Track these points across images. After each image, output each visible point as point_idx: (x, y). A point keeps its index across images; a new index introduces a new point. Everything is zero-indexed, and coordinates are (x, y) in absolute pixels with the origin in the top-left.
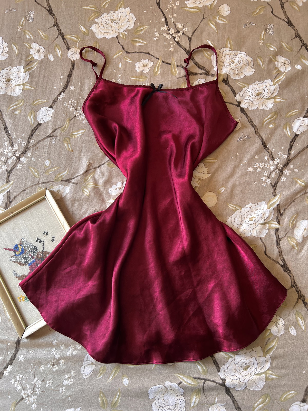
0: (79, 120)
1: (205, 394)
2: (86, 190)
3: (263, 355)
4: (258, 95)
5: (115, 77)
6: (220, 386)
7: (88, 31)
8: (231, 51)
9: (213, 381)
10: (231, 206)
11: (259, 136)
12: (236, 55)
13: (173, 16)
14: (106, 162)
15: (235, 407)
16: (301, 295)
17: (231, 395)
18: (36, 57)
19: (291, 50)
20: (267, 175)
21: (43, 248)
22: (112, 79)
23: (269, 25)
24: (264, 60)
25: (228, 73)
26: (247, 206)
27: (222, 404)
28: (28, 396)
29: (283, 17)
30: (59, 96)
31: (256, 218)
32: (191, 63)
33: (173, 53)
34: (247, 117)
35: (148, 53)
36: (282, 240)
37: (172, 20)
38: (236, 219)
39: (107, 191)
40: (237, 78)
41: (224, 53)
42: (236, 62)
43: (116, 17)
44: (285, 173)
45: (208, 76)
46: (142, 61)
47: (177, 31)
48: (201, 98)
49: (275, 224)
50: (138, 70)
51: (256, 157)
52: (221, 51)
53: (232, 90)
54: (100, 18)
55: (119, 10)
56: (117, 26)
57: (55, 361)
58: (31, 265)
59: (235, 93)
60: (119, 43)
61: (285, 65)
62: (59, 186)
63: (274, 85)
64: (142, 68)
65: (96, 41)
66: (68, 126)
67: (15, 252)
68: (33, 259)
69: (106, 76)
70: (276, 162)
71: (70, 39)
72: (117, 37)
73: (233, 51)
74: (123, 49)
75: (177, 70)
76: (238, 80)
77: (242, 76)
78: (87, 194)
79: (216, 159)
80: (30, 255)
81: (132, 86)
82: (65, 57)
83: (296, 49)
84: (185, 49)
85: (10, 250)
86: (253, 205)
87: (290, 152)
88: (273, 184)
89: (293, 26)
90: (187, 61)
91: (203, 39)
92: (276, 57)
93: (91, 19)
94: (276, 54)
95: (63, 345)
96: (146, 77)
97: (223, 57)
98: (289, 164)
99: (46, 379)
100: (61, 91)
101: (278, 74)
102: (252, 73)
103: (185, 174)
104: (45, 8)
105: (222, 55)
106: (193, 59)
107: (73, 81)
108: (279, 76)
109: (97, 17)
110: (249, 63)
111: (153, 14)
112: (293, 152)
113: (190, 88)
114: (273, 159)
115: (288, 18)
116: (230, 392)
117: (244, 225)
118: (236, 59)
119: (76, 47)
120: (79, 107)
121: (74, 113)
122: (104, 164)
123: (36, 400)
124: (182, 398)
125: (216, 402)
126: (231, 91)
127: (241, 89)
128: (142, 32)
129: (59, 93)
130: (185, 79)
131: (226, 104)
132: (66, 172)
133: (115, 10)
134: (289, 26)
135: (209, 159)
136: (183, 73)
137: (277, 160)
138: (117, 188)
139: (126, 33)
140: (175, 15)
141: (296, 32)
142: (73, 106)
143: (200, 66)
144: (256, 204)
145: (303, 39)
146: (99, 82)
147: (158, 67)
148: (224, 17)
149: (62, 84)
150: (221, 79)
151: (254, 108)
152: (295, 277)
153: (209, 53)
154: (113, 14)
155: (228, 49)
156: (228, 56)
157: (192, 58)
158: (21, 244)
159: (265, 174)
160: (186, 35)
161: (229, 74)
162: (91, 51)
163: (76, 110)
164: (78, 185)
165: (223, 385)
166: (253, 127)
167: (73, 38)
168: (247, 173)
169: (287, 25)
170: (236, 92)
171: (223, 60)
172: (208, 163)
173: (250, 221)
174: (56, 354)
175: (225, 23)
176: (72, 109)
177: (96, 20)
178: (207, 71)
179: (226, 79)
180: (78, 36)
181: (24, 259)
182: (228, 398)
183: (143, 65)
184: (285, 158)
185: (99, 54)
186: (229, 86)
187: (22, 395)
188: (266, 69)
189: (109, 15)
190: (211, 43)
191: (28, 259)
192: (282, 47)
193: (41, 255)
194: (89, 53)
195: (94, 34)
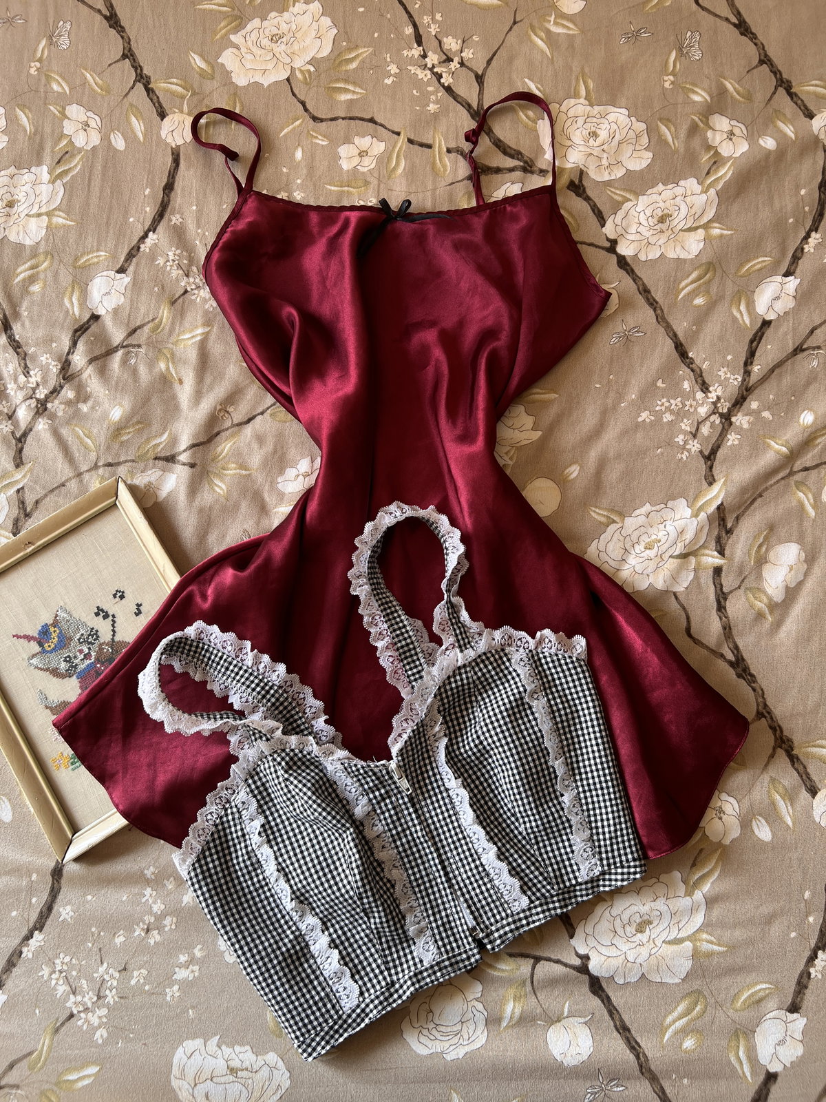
0: (194, 301)
1: (539, 995)
2: (217, 482)
3: (686, 892)
4: (662, 220)
5: (287, 185)
6: (575, 973)
7: (213, 67)
8: (589, 108)
9: (558, 962)
10: (597, 514)
11: (668, 328)
12: (603, 116)
13: (433, 19)
14: (268, 408)
15: (616, 1026)
16: (781, 738)
17: (603, 995)
18: (80, 141)
19: (749, 97)
20: (689, 429)
21: (114, 631)
22: (279, 191)
23: (689, 33)
24: (676, 128)
25: (582, 167)
26: (638, 512)
27: (582, 1020)
28: (86, 1010)
29: (725, 11)
30: (144, 243)
31: (663, 540)
32: (484, 141)
33: (436, 116)
34: (634, 280)
35: (372, 121)
36: (730, 596)
37: (433, 30)
38: (611, 547)
39: (273, 484)
40: (606, 178)
41: (571, 113)
42: (603, 134)
43: (284, 27)
44: (738, 424)
45: (529, 175)
46: (357, 140)
47: (445, 57)
48: (512, 232)
49: (713, 557)
50: (346, 165)
51: (660, 384)
52: (563, 108)
53: (593, 211)
54: (243, 32)
55: (291, 9)
56: (288, 52)
57: (152, 920)
58: (83, 677)
59: (603, 218)
60: (294, 94)
61: (734, 138)
62: (149, 472)
63: (705, 191)
64: (356, 161)
65: (235, 94)
66: (168, 319)
67: (41, 644)
68: (88, 662)
69: (264, 185)
70: (712, 396)
71: (167, 91)
72: (288, 80)
73: (595, 107)
74: (306, 110)
75: (447, 161)
76: (608, 183)
77: (619, 173)
78: (221, 492)
79: (555, 392)
80: (81, 651)
81: (331, 208)
82: (154, 138)
83: (760, 97)
84: (468, 107)
85: (28, 638)
86: (654, 509)
87: (749, 368)
88: (706, 453)
89: (752, 33)
90: (472, 137)
91: (514, 76)
92: (707, 119)
93: (218, 36)
94: (708, 111)
95: (172, 879)
96: (367, 183)
97: (569, 123)
98: (748, 400)
99: (129, 967)
100: (146, 228)
101: (715, 162)
102: (645, 164)
103: (477, 433)
104: (99, 11)
105: (565, 117)
106: (490, 132)
107: (179, 200)
108: (718, 168)
109: (236, 30)
110: (638, 136)
111: (382, 16)
112: (756, 368)
113: (483, 206)
114: (705, 388)
115: (739, 13)
116: (601, 988)
117: (632, 560)
118: (603, 127)
119: (182, 112)
120: (194, 269)
121: (183, 284)
122: (262, 413)
123: (104, 1020)
124: (480, 1006)
125: (566, 1014)
126: (592, 214)
127: (617, 206)
128: (354, 65)
129: (142, 234)
130: (469, 184)
131: (579, 246)
132: (166, 435)
133: (283, 9)
134: (742, 34)
135: (539, 394)
136: (464, 169)
137: (716, 391)
138: (298, 476)
139: (312, 69)
140: (438, 17)
141: (762, 51)
142: (179, 267)
143: (508, 150)
144: (663, 506)
145: (780, 68)
146: (245, 201)
147: (398, 156)
148: (570, 18)
149: (150, 211)
150: (563, 181)
151: (654, 254)
152: (765, 691)
153: (530, 113)
154: (275, 21)
155: (582, 101)
156: (581, 121)
157: (485, 128)
158: (55, 624)
159: (684, 427)
160: (469, 69)
161: (585, 169)
162: (221, 122)
163: (187, 276)
164: (198, 468)
165: (584, 969)
166: (651, 305)
167: (174, 87)
168: (637, 426)
169: (737, 32)
170: (605, 215)
171: (569, 130)
172: (533, 402)
173: (648, 551)
174: (155, 902)
175: (571, 32)
176: (176, 273)
177: (232, 37)
178: (526, 162)
179: (577, 182)
180: (185, 82)
181: (65, 661)
182: (595, 1002)
183: (358, 151)
184: (736, 383)
185: (243, 128)
186: (585, 199)
187: (71, 1008)
188: (682, 150)
189: (265, 23)
190: (537, 88)
191: (76, 661)
192: (723, 91)
193: (107, 649)
194: (217, 126)
195: (229, 73)
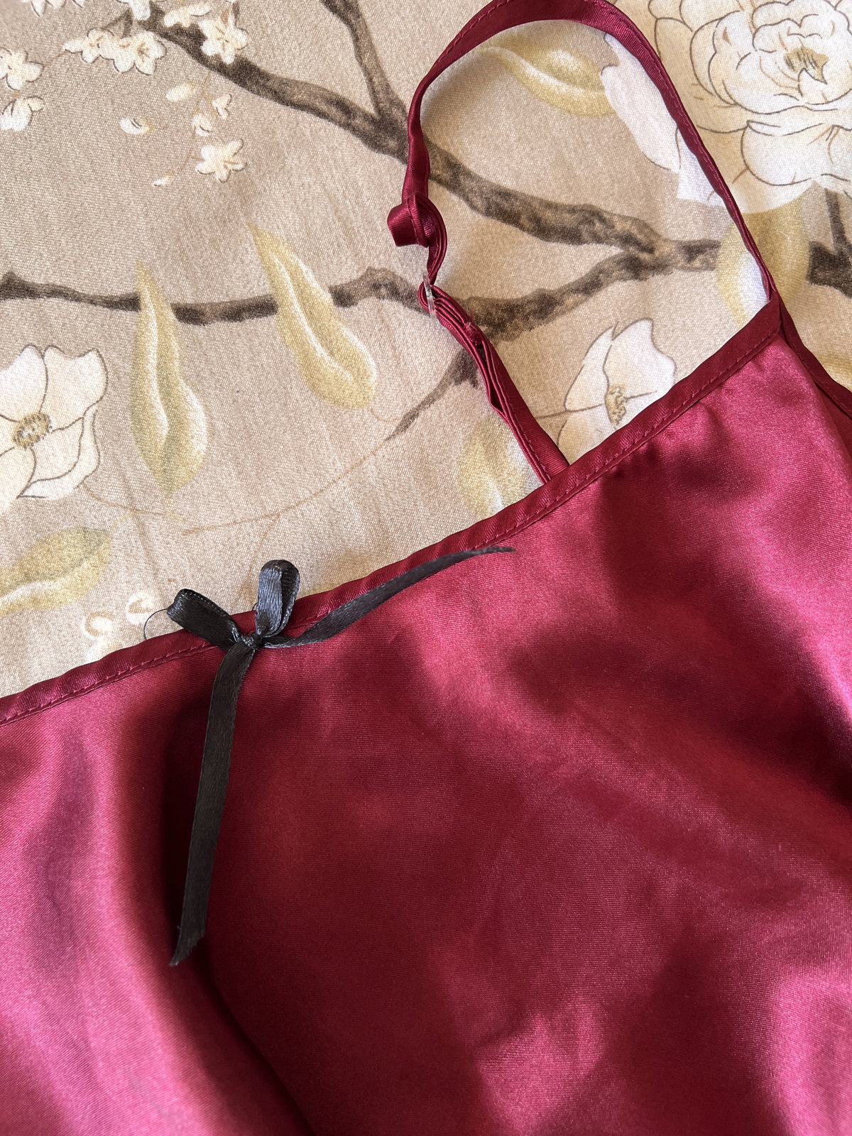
32: (459, 217)
41: (696, 11)
45: (656, 280)
64: (16, 468)
75: (354, 339)
84: (343, 111)
90: (414, 221)
96: (93, 539)
97: (703, 47)
106: (457, 176)
130: (475, 397)
143: (549, 215)
147: (167, 391)
150: (792, 261)
153: (562, 58)
156: (738, 27)
157: (436, 167)
161: (838, 188)
171: (719, 71)
178: (626, 240)
179: (830, 245)
